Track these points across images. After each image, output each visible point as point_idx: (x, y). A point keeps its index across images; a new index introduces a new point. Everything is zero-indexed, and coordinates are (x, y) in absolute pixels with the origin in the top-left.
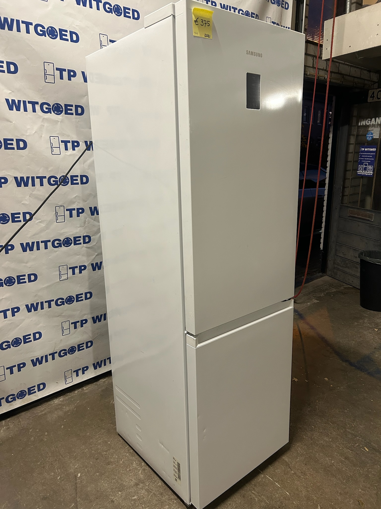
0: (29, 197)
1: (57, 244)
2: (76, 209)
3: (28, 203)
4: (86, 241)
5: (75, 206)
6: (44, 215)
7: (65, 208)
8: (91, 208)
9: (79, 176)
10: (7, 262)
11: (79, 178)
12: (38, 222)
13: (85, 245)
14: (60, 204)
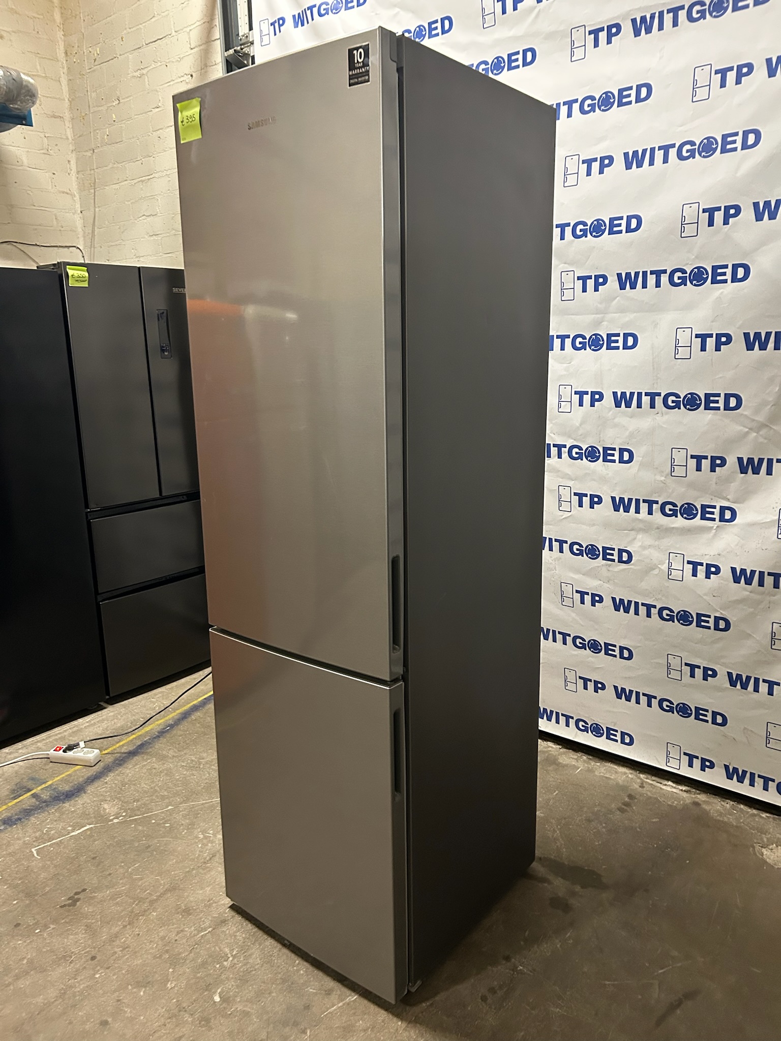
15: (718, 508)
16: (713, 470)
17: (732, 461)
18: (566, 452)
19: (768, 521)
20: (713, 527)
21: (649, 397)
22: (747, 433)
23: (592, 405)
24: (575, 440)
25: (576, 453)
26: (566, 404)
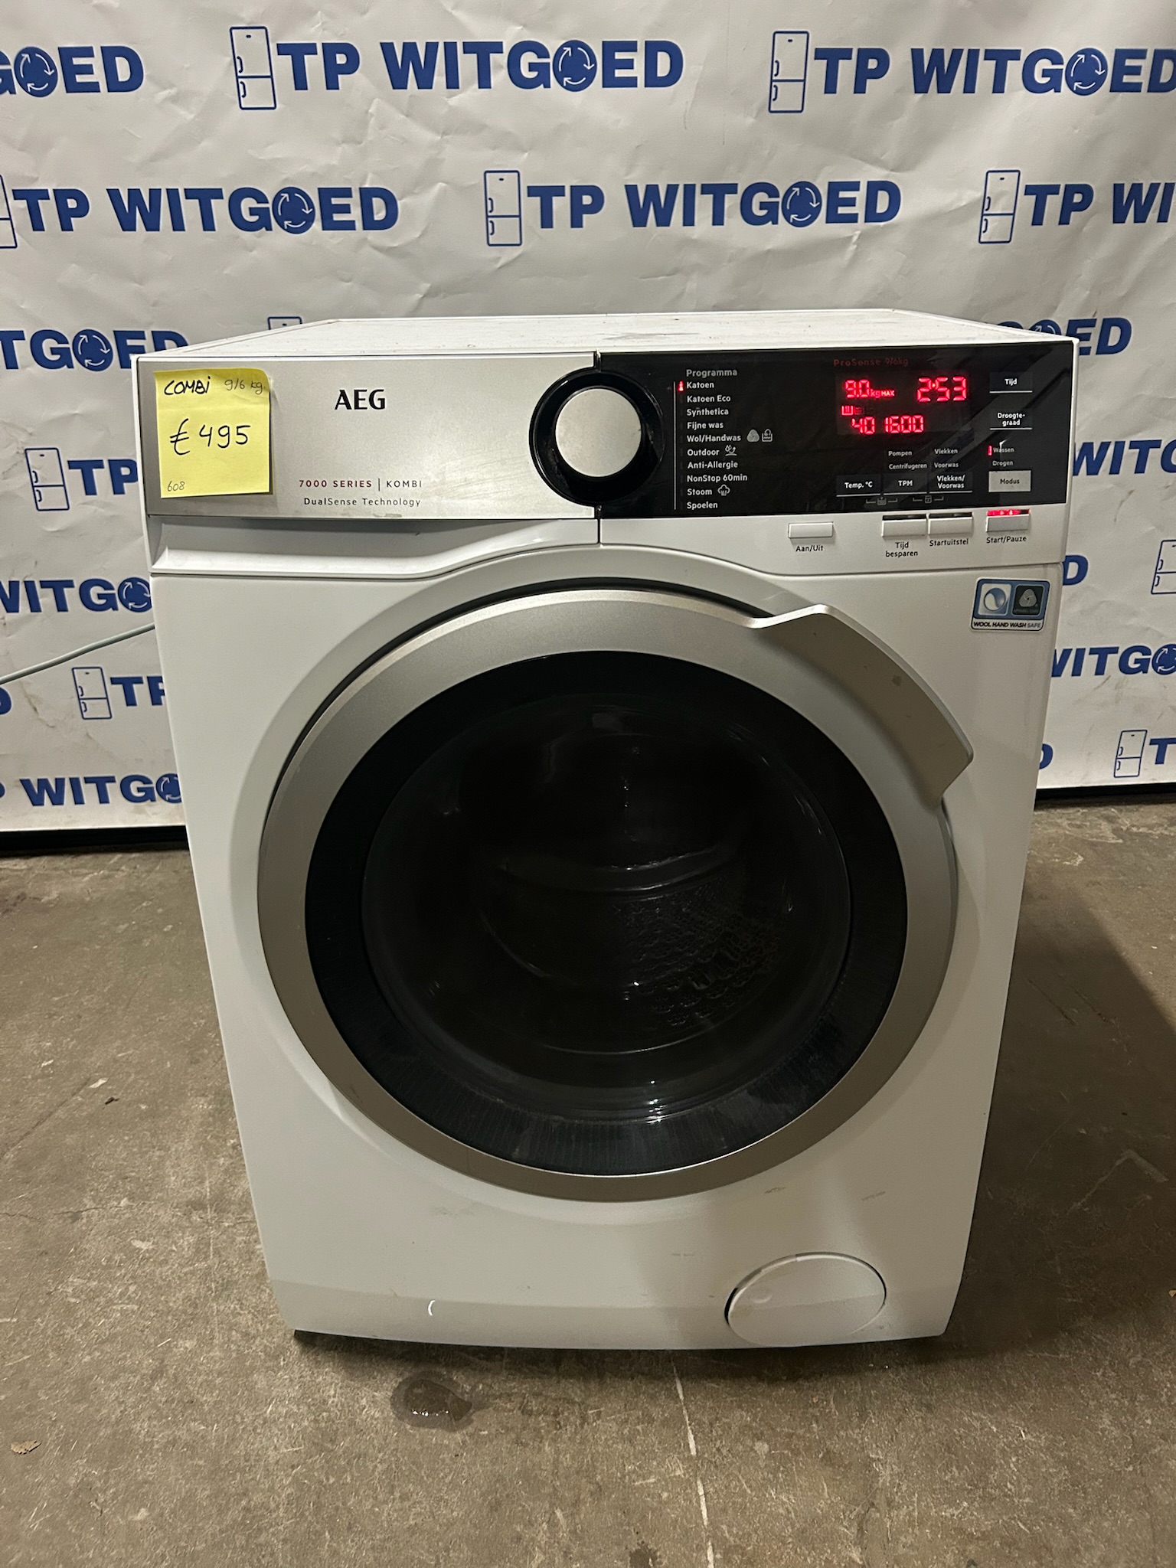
2: (320, 50)
15: (863, 187)
16: (860, 88)
17: (900, 64)
18: (502, 67)
19: (963, 203)
20: (851, 237)
24: (525, 26)
25: (532, 67)
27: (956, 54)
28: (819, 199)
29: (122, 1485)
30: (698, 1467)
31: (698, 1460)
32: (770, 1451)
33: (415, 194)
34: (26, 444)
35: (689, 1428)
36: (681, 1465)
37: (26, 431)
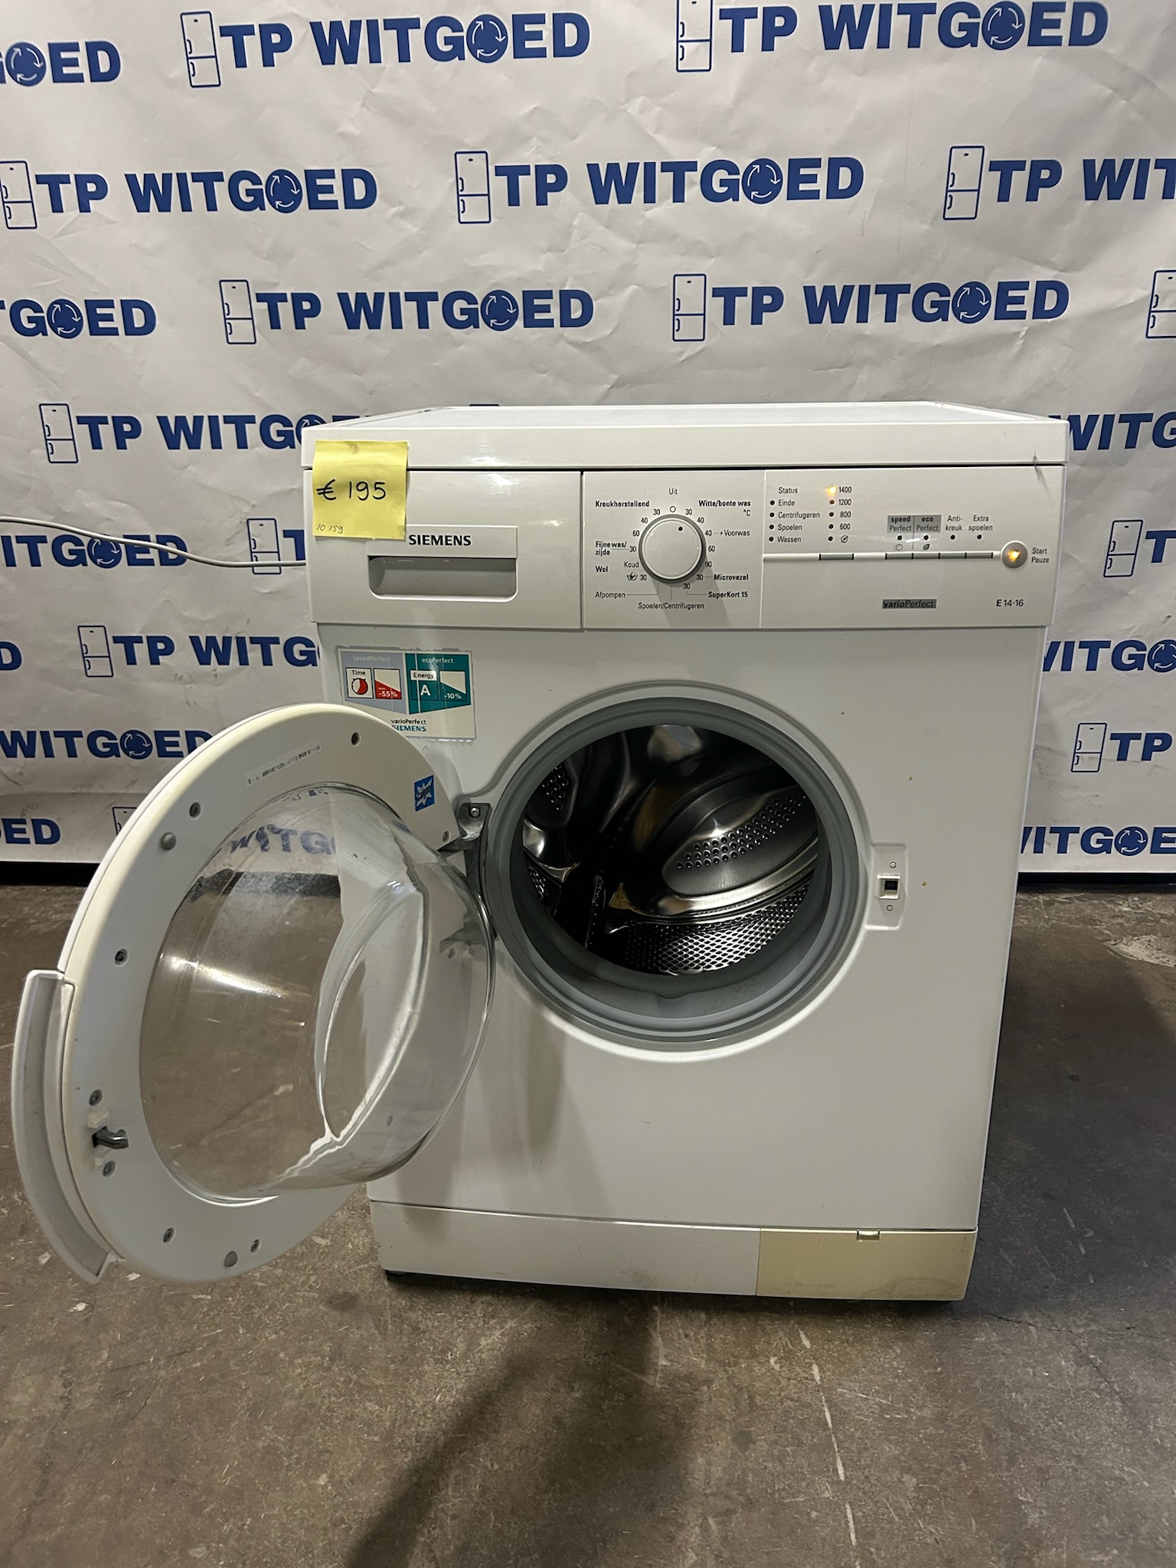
0: (363, 105)
1: (463, 311)
2: (533, 171)
3: (358, 133)
4: (573, 317)
5: (530, 156)
6: (415, 186)
7: (492, 164)
8: (593, 169)
9: (549, 20)
10: (304, 359)
11: (547, 29)
12: (394, 216)
13: (569, 332)
14: (471, 142)
15: (1032, 287)
16: (1032, 196)
18: (695, 183)
19: (1131, 302)
20: (1019, 332)
21: (909, 16)
22: (1108, 102)
23: (767, 46)
24: (718, 147)
25: (723, 183)
26: (697, 49)
27: (1127, 164)
28: (988, 298)
29: (305, 1453)
30: (847, 1493)
31: (847, 1485)
32: (918, 1484)
33: (611, 295)
34: (248, 514)
35: (838, 1454)
36: (829, 1488)
37: (249, 502)
